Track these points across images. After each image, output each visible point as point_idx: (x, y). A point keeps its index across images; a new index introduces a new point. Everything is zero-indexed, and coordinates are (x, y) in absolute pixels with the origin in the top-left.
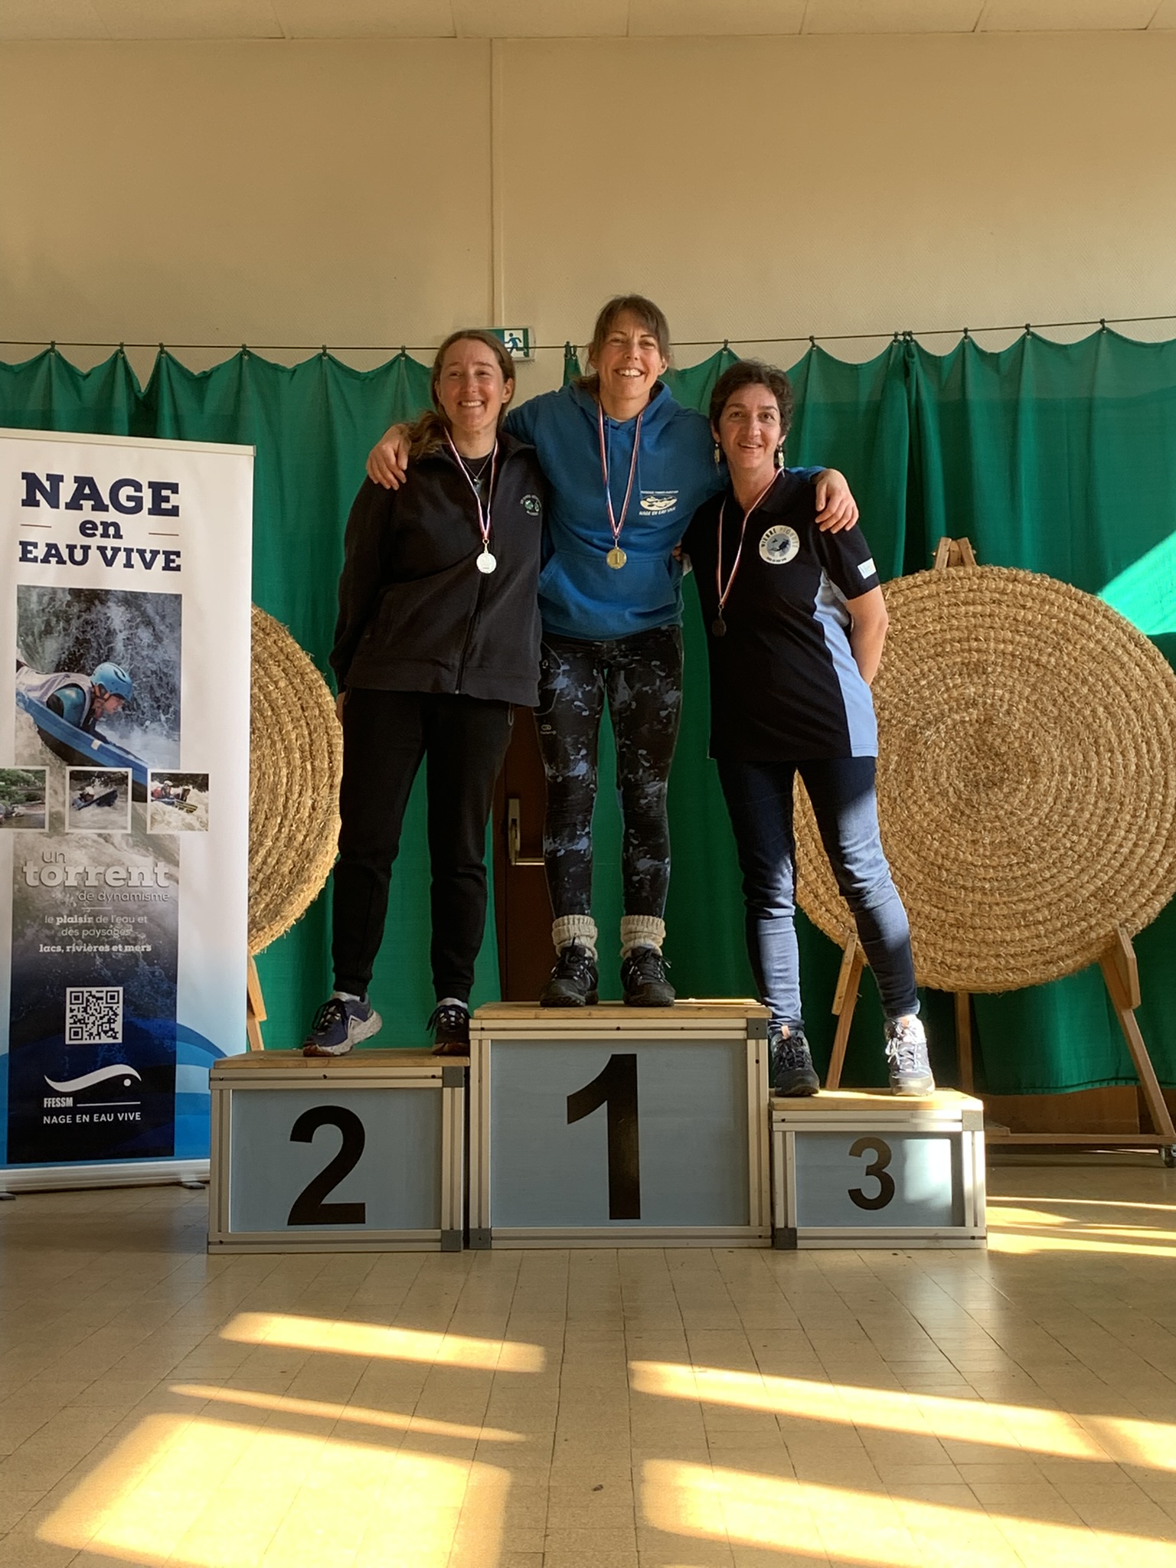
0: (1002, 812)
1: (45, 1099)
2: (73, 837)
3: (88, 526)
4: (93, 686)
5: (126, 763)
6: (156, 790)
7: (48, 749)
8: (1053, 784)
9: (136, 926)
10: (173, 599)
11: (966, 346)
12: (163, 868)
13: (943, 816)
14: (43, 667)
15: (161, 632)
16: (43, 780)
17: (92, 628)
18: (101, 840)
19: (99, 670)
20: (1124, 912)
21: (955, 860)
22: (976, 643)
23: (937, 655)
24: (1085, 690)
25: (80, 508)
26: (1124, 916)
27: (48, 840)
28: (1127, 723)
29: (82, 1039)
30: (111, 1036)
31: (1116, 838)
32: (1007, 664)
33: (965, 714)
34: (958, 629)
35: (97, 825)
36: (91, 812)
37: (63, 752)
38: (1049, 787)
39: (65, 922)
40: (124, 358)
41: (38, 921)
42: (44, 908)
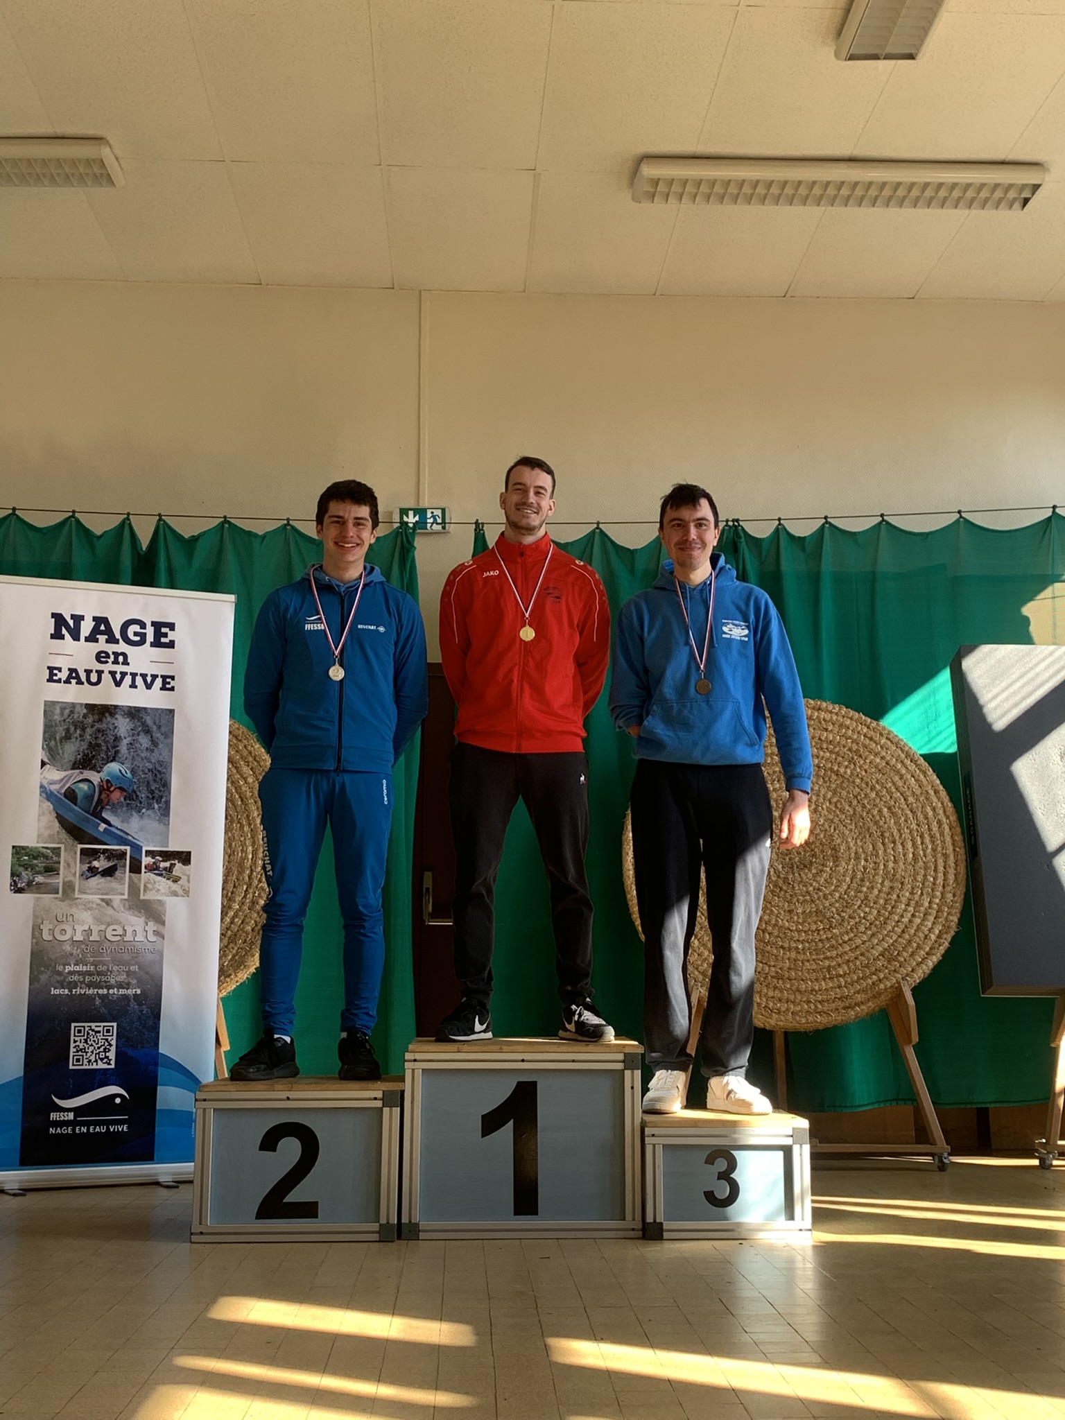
0: (811, 889)
1: (52, 1114)
2: (82, 900)
3: (102, 655)
4: (102, 781)
5: (126, 842)
6: (148, 864)
7: (64, 831)
8: (850, 867)
9: (129, 973)
10: (168, 712)
11: (780, 531)
12: (152, 926)
14: (62, 766)
15: (157, 738)
16: (59, 855)
17: (103, 735)
18: (104, 904)
19: (106, 768)
20: (905, 968)
21: (776, 925)
24: (873, 795)
25: (97, 641)
26: (905, 971)
27: (61, 903)
28: (906, 821)
29: (82, 1065)
30: (106, 1063)
31: (898, 910)
35: (100, 892)
36: (96, 881)
37: (75, 832)
38: (847, 870)
39: (72, 970)
40: (130, 524)
41: (51, 968)
42: (56, 958)
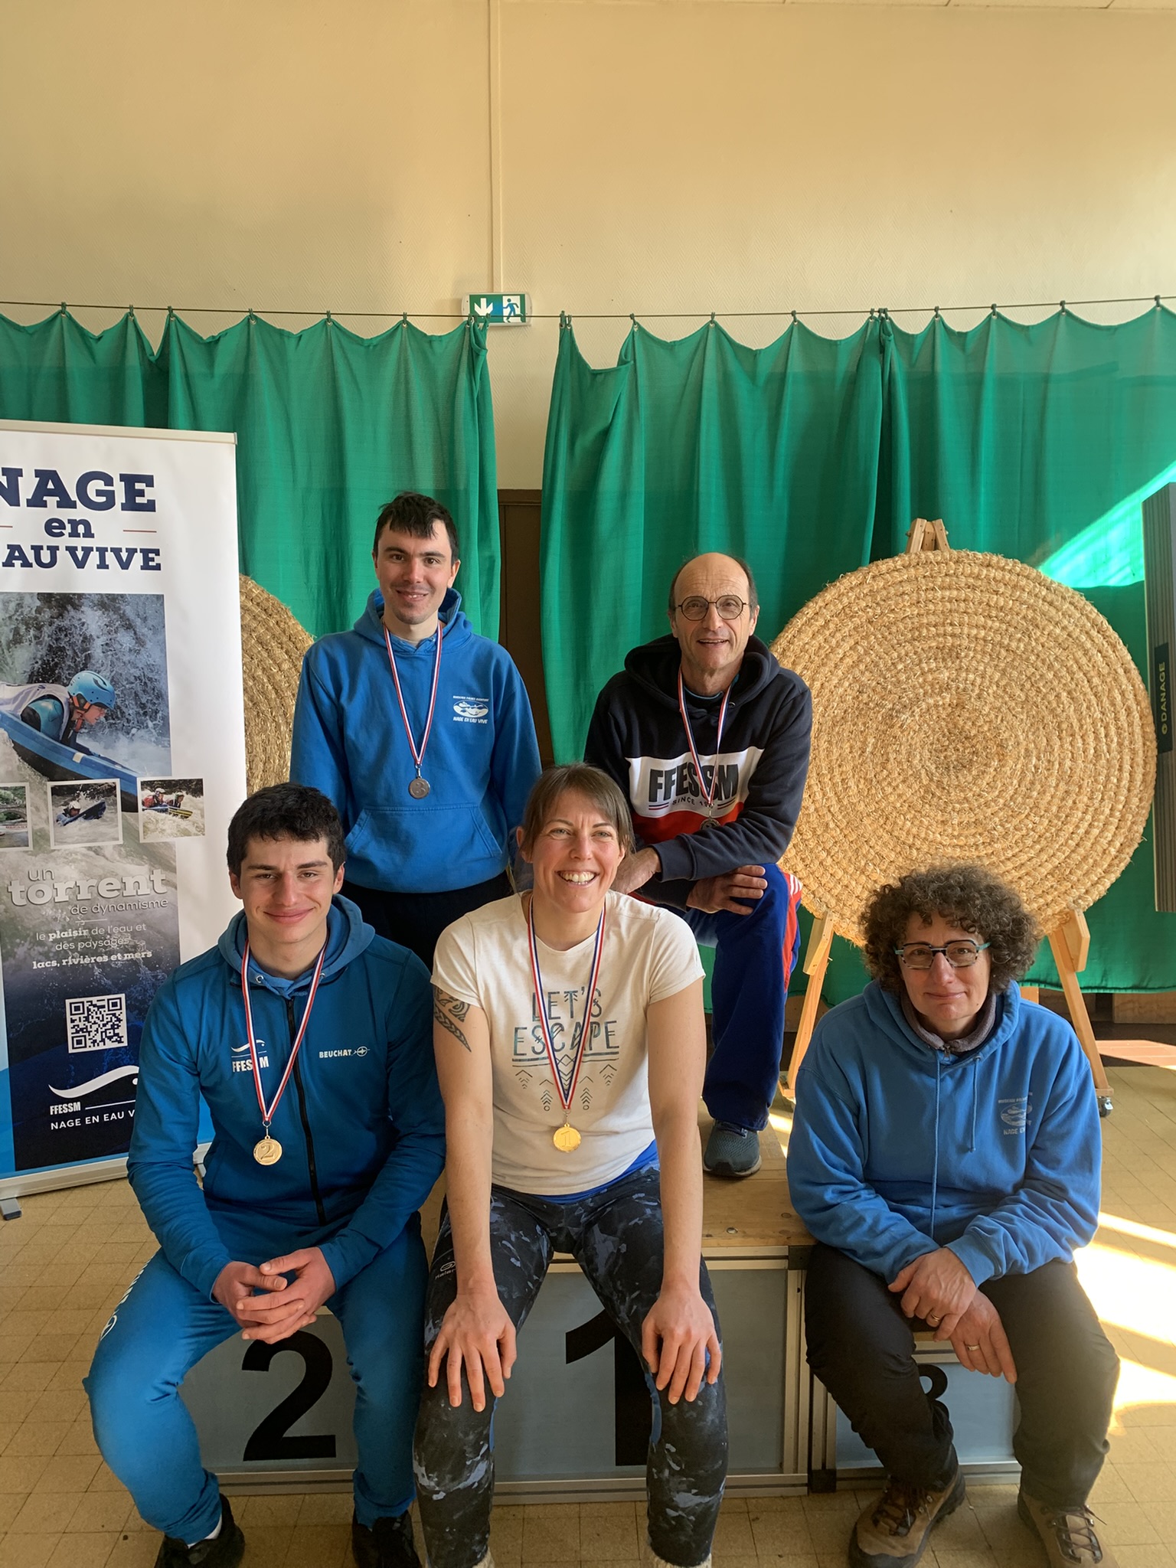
0: (970, 794)
1: (51, 1107)
2: (60, 853)
3: (54, 524)
4: (71, 697)
5: (113, 774)
6: (147, 799)
7: (26, 765)
8: (1019, 766)
9: (134, 934)
10: (155, 599)
11: (937, 325)
12: (159, 875)
13: (915, 798)
14: (15, 680)
15: (143, 635)
16: (23, 797)
17: (66, 636)
18: (92, 853)
19: (75, 679)
20: (1077, 889)
21: (925, 839)
22: (951, 628)
23: (914, 640)
24: (1050, 675)
25: (44, 504)
26: (1077, 894)
27: (33, 858)
28: (1088, 708)
29: (85, 1047)
30: (116, 1041)
31: (1074, 819)
32: (979, 648)
33: (939, 698)
34: (934, 613)
35: (86, 839)
36: (80, 825)
37: (44, 767)
38: (1015, 770)
39: (59, 937)
40: (134, 322)
41: (29, 939)
42: (34, 926)
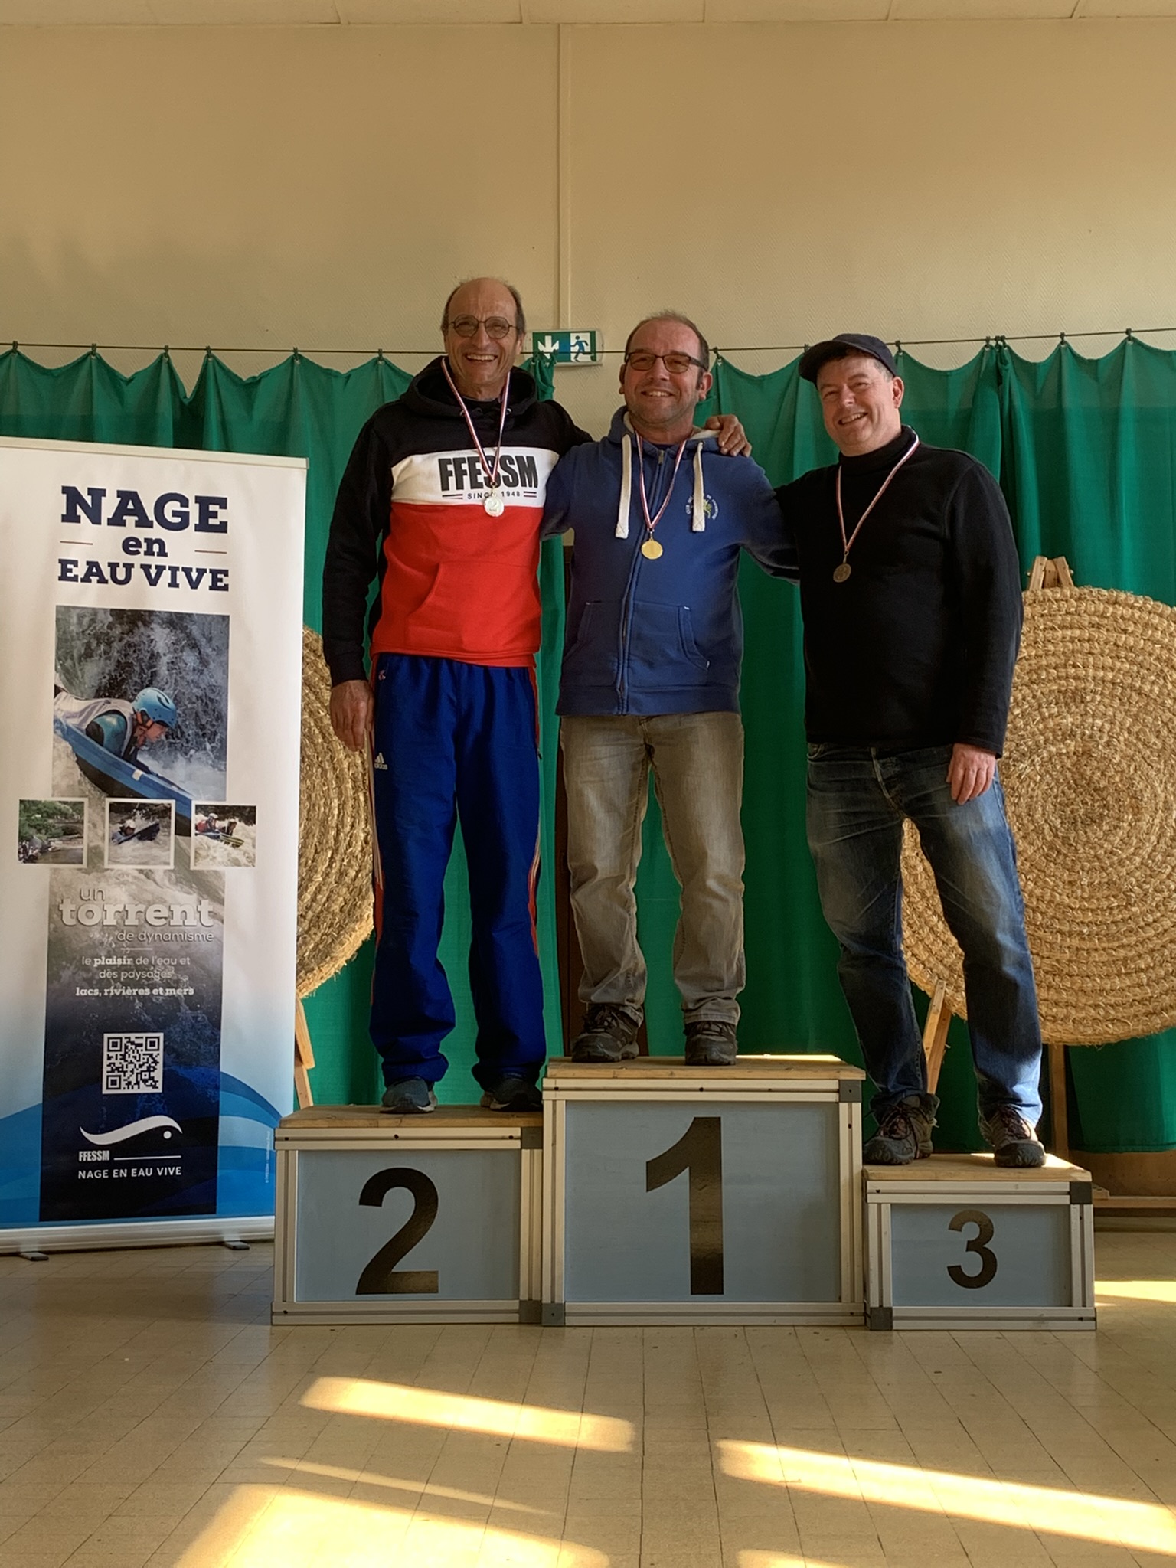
0: (1102, 852)
1: (81, 1153)
2: (112, 873)
3: (131, 543)
4: (135, 713)
5: (170, 795)
6: (200, 824)
7: (87, 779)
8: (1157, 821)
9: (178, 968)
10: (221, 620)
11: (1063, 352)
12: (207, 906)
13: (1038, 856)
14: (82, 693)
15: (207, 655)
16: (81, 812)
17: (135, 652)
18: (142, 876)
19: (140, 695)
21: (1051, 901)
22: (1073, 670)
23: (1032, 683)
25: (123, 524)
27: (86, 876)
29: (120, 1088)
30: (151, 1085)
32: (1107, 692)
33: (1062, 746)
34: (1054, 654)
35: (138, 861)
36: (131, 847)
37: (104, 783)
38: (1152, 825)
39: (103, 963)
40: (169, 363)
41: (74, 962)
42: (81, 948)
